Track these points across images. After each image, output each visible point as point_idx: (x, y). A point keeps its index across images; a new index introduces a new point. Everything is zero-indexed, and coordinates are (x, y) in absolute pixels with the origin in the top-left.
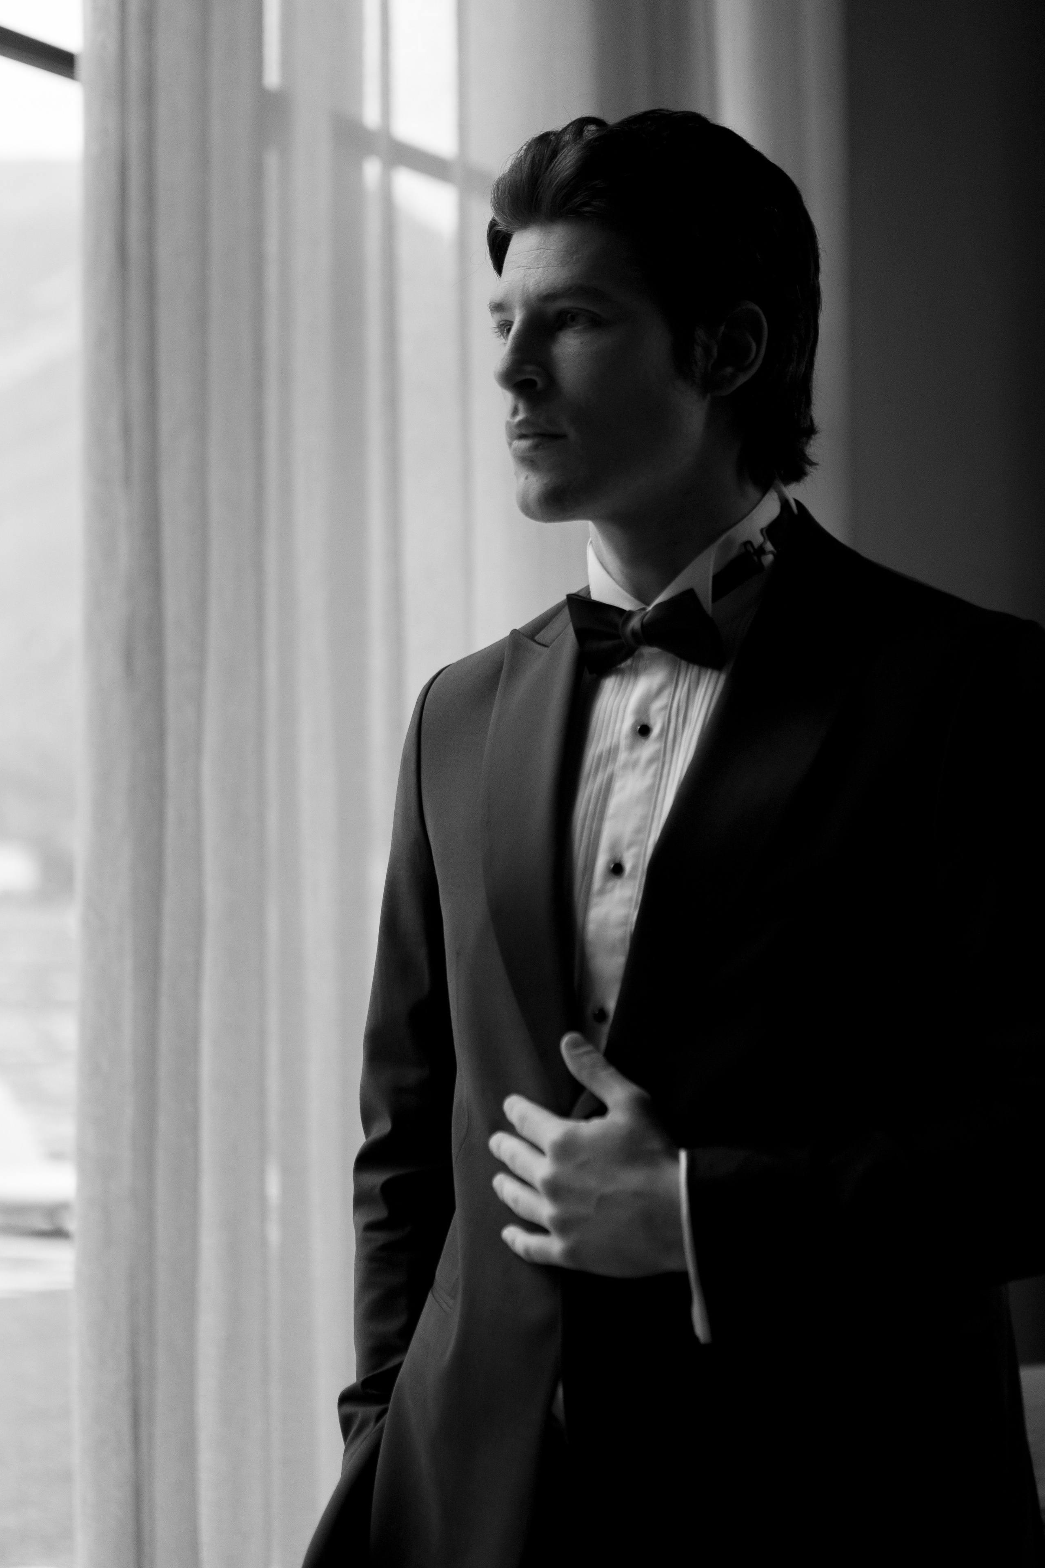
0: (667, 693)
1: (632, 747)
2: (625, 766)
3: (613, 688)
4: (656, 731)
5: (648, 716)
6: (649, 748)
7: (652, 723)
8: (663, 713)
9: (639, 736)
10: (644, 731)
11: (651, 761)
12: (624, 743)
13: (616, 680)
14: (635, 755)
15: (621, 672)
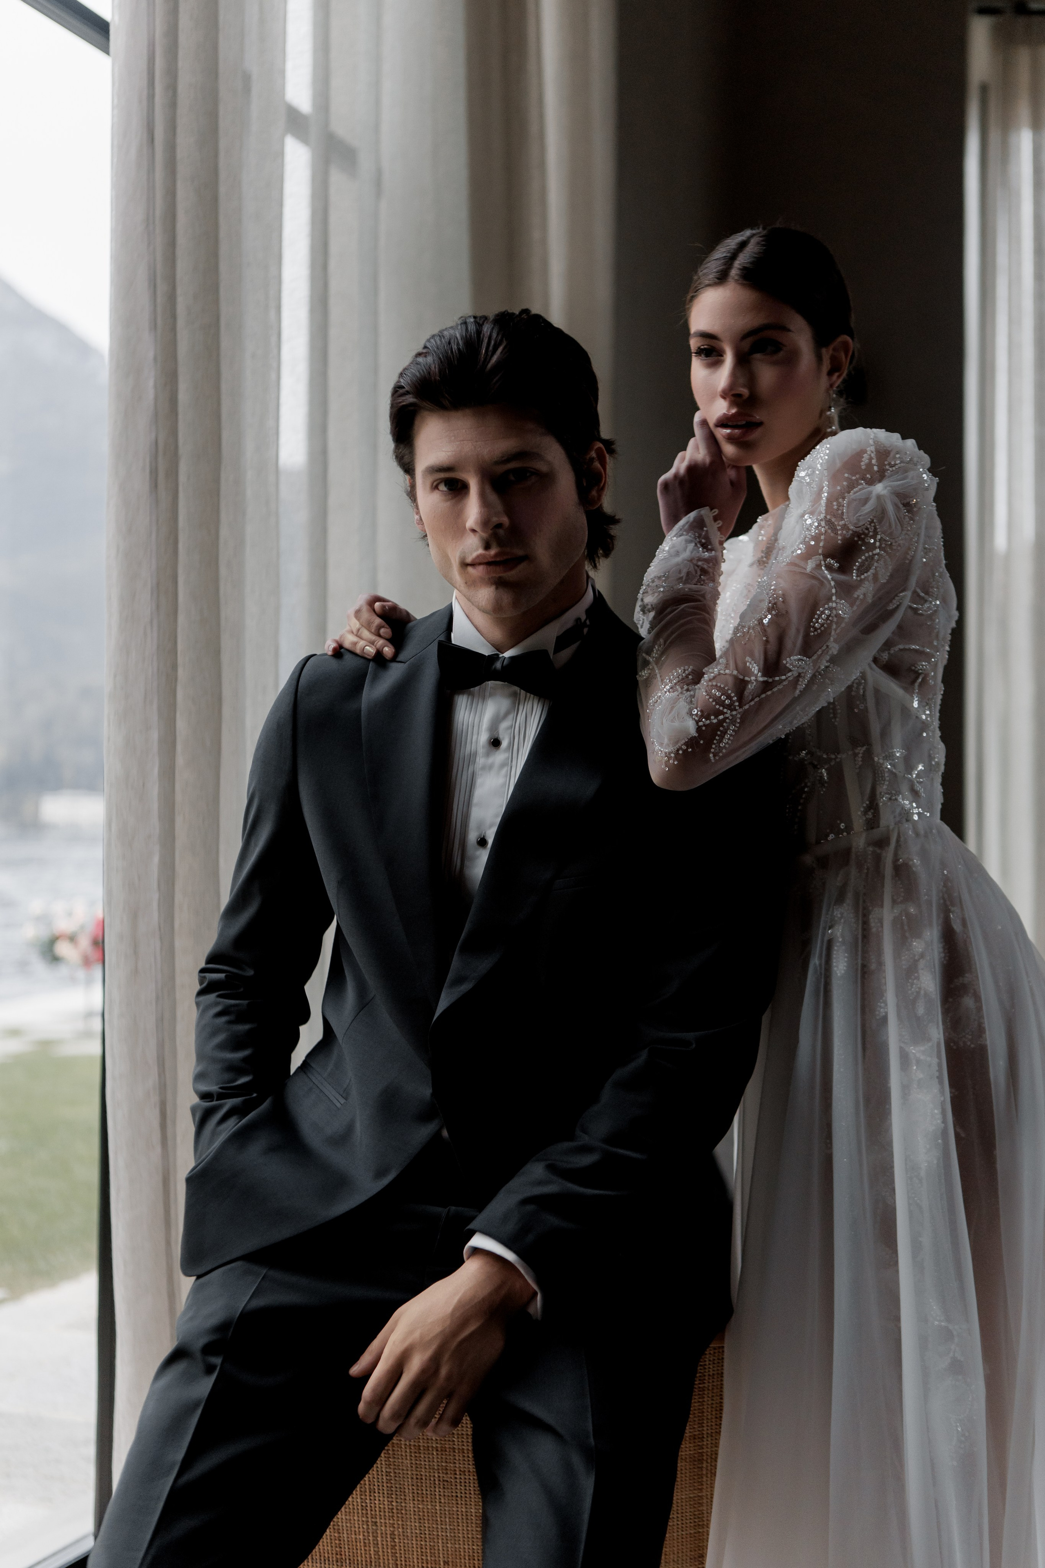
0: (511, 716)
1: (487, 755)
2: (483, 768)
3: (466, 706)
4: (505, 744)
5: (498, 732)
6: (500, 756)
7: (501, 737)
8: (510, 731)
9: (493, 748)
10: (495, 743)
11: (503, 765)
12: (481, 751)
13: (468, 698)
14: (490, 760)
15: (471, 694)
